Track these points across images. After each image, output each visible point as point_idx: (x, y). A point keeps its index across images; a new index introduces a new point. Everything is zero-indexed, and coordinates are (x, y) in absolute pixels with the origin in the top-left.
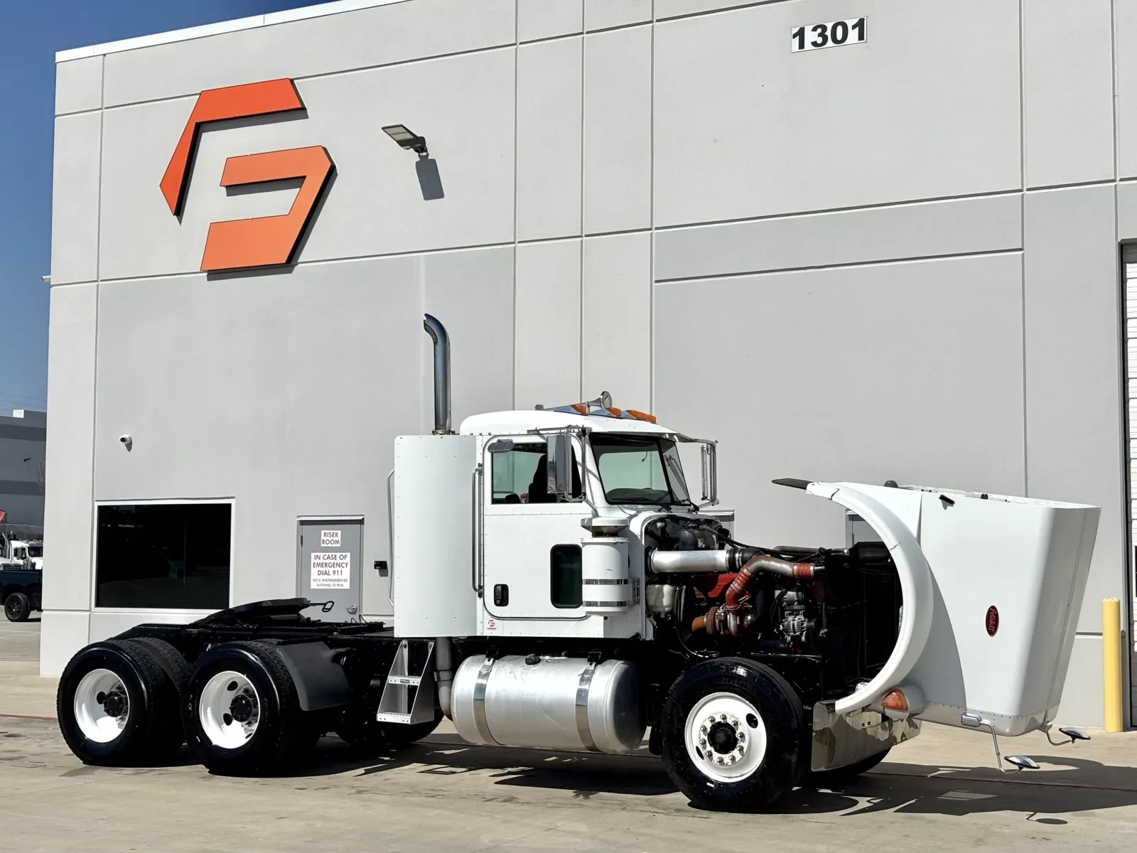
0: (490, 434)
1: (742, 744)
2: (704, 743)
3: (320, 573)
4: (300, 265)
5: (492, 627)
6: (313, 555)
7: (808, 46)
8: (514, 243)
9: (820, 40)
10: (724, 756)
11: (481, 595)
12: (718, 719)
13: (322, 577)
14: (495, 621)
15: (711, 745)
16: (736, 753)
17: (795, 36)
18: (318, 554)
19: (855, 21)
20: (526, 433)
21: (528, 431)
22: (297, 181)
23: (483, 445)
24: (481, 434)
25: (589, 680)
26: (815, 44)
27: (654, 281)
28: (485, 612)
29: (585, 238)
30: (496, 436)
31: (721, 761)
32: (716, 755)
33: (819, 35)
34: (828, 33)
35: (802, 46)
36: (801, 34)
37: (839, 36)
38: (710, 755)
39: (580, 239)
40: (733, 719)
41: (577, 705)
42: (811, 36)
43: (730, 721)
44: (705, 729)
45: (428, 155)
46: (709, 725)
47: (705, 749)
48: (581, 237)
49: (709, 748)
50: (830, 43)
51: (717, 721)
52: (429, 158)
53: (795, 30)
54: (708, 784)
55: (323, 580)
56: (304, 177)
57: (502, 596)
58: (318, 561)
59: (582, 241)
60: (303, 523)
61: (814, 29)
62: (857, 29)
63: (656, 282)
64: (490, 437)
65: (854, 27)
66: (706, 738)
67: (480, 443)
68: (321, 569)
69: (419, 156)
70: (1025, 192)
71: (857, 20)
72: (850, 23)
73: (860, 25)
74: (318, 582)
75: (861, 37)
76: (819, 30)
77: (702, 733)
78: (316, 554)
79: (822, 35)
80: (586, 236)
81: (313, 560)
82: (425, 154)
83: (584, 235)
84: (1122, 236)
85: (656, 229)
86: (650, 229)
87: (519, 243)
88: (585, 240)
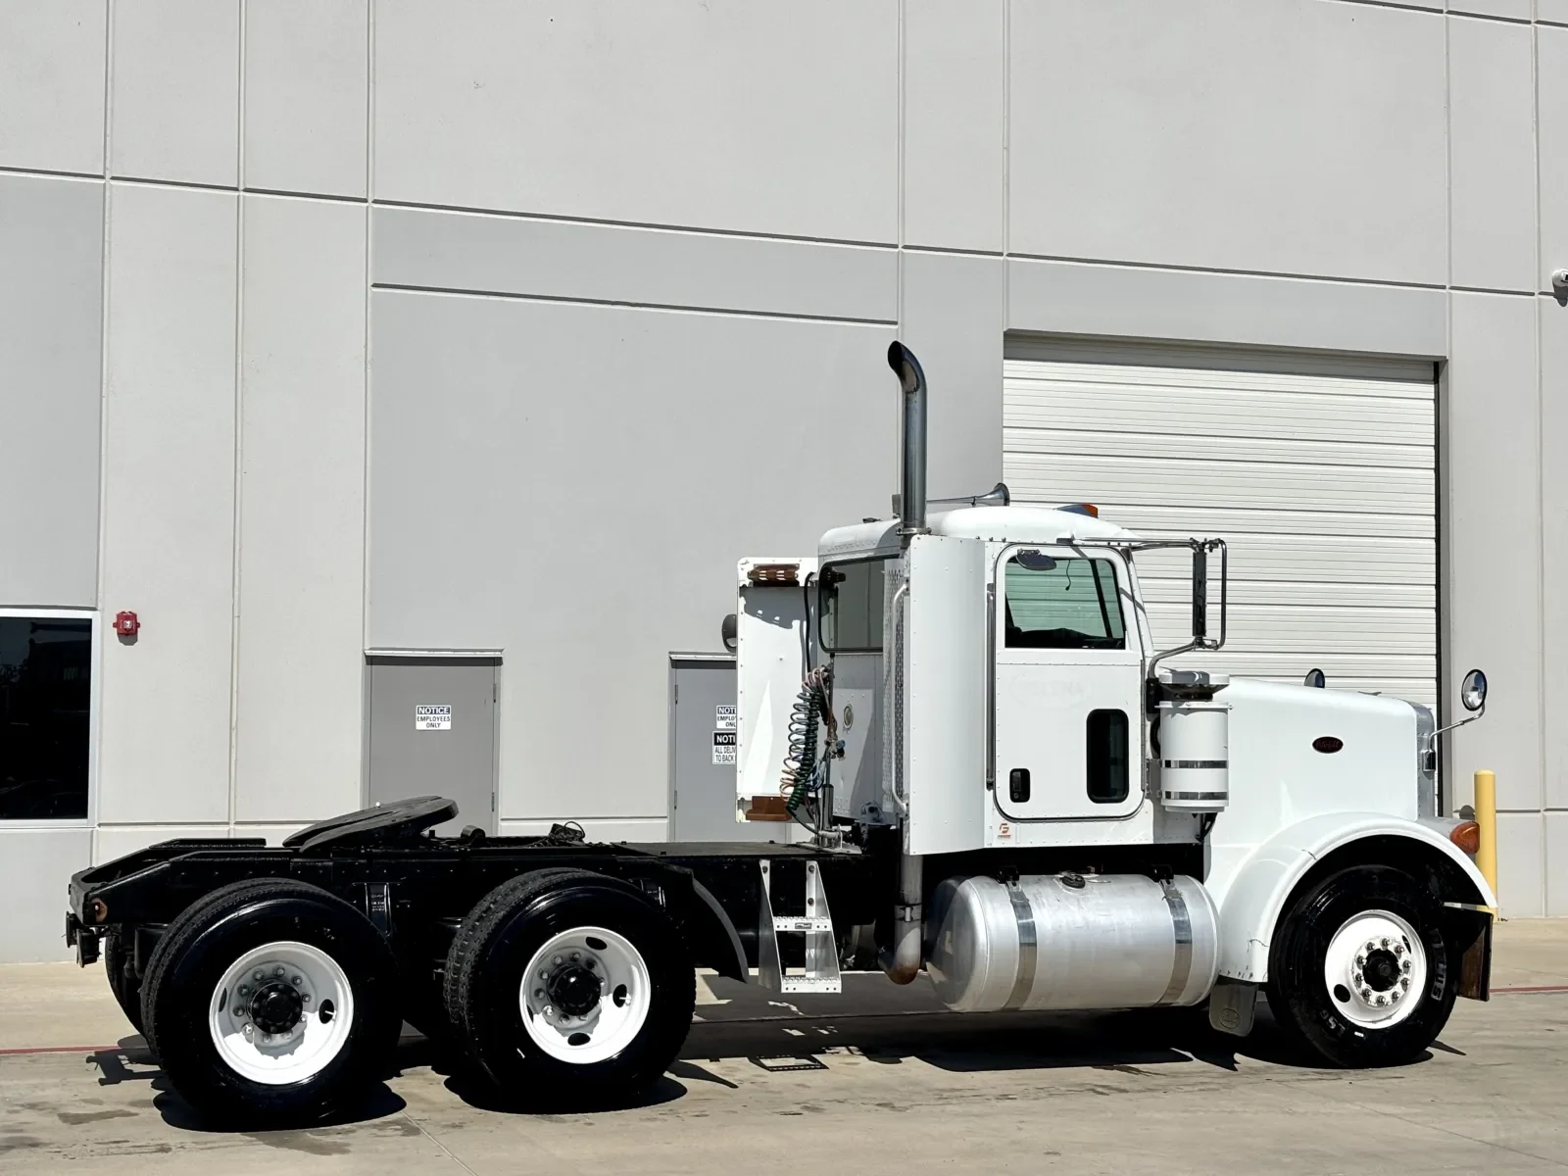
0: (1004, 541)
1: (1405, 976)
2: (1358, 979)
5: (1005, 835)
8: (102, 177)
10: (1383, 994)
11: (991, 785)
12: (1378, 946)
14: (1010, 825)
15: (1367, 982)
16: (1398, 988)
20: (1055, 542)
21: (1059, 540)
23: (996, 556)
24: (991, 540)
25: (1183, 905)
27: (370, 284)
28: (996, 812)
29: (242, 193)
30: (1012, 544)
31: (1380, 1001)
32: (1374, 995)
38: (1365, 994)
39: (236, 194)
40: (1395, 945)
41: (1179, 942)
43: (1391, 948)
44: (1359, 961)
46: (1365, 954)
47: (1360, 987)
48: (236, 189)
49: (1364, 985)
51: (1376, 947)
54: (1356, 1033)
57: (1021, 785)
59: (238, 196)
63: (375, 285)
64: (1004, 545)
66: (1361, 972)
67: (991, 551)
70: (900, 248)
77: (1355, 964)
80: (246, 190)
83: (241, 188)
84: (1007, 325)
85: (375, 202)
86: (365, 201)
87: (113, 178)
88: (244, 197)
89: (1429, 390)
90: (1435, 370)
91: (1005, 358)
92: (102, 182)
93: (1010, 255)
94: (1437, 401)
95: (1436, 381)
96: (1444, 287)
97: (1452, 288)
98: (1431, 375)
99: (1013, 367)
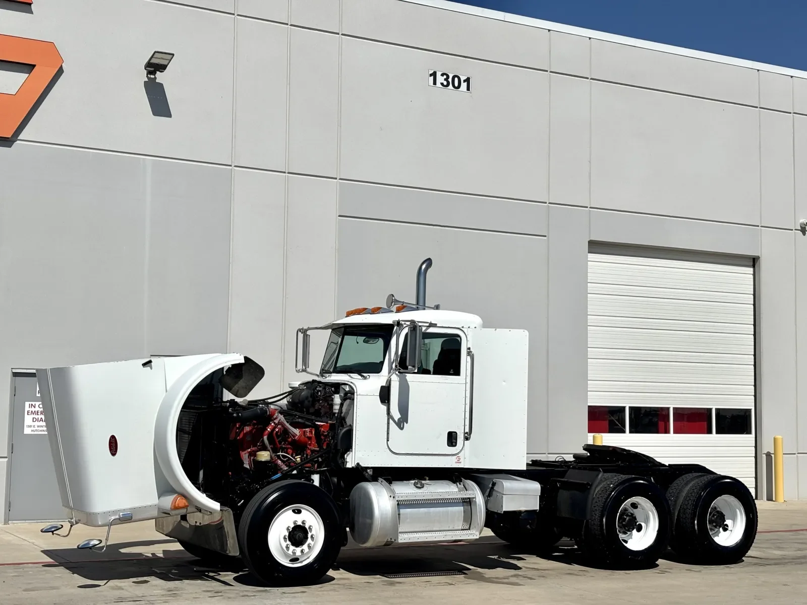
3: (34, 420)
4: (18, 142)
6: (27, 404)
7: (438, 84)
8: (231, 166)
9: (445, 83)
13: (37, 423)
17: (431, 75)
18: (33, 403)
19: (465, 78)
22: (28, 68)
26: (442, 84)
27: (338, 215)
29: (287, 174)
33: (445, 80)
34: (450, 80)
35: (435, 83)
36: (434, 75)
37: (456, 84)
39: (284, 174)
42: (440, 79)
45: (155, 78)
48: (285, 173)
50: (451, 86)
52: (157, 81)
53: (431, 72)
55: (38, 426)
56: (34, 66)
58: (33, 409)
59: (285, 176)
60: (15, 375)
61: (442, 75)
62: (466, 83)
63: (340, 216)
65: (465, 81)
68: (36, 417)
69: (147, 76)
70: (547, 204)
71: (466, 77)
72: (463, 78)
73: (468, 80)
74: (33, 428)
75: (468, 89)
76: (445, 77)
78: (31, 403)
79: (446, 80)
80: (289, 173)
81: (27, 408)
82: (152, 76)
83: (287, 172)
84: (590, 238)
85: (340, 179)
86: (336, 179)
87: (235, 166)
88: (288, 176)
89: (751, 270)
90: (754, 262)
91: (589, 253)
92: (230, 168)
93: (591, 208)
94: (754, 275)
95: (754, 266)
96: (758, 226)
97: (762, 227)
98: (752, 264)
99: (591, 256)
